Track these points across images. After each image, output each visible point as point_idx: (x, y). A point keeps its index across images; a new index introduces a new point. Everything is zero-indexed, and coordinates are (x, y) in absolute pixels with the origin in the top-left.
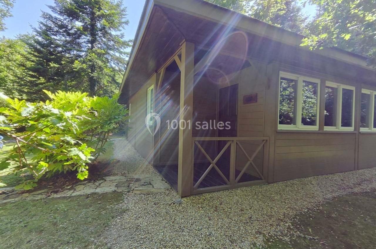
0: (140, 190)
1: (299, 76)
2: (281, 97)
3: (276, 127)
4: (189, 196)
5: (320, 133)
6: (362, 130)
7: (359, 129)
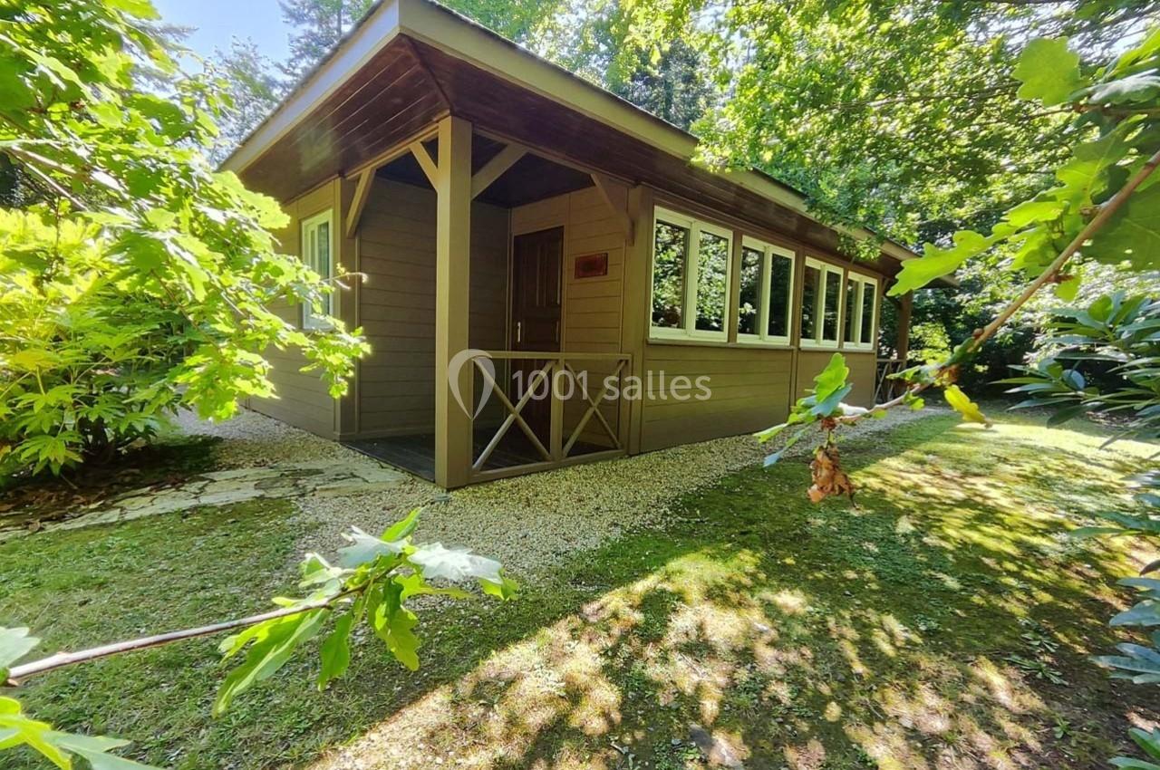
0: (333, 489)
1: (692, 219)
2: (658, 266)
3: (647, 331)
4: (464, 487)
5: (731, 349)
6: (806, 343)
7: (799, 342)
